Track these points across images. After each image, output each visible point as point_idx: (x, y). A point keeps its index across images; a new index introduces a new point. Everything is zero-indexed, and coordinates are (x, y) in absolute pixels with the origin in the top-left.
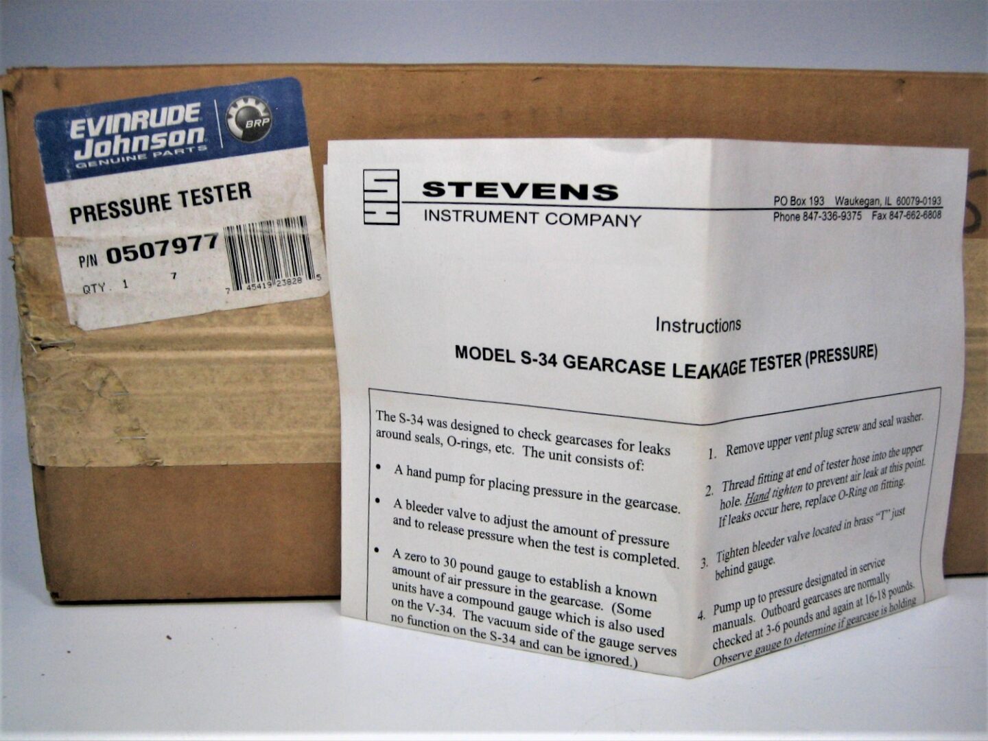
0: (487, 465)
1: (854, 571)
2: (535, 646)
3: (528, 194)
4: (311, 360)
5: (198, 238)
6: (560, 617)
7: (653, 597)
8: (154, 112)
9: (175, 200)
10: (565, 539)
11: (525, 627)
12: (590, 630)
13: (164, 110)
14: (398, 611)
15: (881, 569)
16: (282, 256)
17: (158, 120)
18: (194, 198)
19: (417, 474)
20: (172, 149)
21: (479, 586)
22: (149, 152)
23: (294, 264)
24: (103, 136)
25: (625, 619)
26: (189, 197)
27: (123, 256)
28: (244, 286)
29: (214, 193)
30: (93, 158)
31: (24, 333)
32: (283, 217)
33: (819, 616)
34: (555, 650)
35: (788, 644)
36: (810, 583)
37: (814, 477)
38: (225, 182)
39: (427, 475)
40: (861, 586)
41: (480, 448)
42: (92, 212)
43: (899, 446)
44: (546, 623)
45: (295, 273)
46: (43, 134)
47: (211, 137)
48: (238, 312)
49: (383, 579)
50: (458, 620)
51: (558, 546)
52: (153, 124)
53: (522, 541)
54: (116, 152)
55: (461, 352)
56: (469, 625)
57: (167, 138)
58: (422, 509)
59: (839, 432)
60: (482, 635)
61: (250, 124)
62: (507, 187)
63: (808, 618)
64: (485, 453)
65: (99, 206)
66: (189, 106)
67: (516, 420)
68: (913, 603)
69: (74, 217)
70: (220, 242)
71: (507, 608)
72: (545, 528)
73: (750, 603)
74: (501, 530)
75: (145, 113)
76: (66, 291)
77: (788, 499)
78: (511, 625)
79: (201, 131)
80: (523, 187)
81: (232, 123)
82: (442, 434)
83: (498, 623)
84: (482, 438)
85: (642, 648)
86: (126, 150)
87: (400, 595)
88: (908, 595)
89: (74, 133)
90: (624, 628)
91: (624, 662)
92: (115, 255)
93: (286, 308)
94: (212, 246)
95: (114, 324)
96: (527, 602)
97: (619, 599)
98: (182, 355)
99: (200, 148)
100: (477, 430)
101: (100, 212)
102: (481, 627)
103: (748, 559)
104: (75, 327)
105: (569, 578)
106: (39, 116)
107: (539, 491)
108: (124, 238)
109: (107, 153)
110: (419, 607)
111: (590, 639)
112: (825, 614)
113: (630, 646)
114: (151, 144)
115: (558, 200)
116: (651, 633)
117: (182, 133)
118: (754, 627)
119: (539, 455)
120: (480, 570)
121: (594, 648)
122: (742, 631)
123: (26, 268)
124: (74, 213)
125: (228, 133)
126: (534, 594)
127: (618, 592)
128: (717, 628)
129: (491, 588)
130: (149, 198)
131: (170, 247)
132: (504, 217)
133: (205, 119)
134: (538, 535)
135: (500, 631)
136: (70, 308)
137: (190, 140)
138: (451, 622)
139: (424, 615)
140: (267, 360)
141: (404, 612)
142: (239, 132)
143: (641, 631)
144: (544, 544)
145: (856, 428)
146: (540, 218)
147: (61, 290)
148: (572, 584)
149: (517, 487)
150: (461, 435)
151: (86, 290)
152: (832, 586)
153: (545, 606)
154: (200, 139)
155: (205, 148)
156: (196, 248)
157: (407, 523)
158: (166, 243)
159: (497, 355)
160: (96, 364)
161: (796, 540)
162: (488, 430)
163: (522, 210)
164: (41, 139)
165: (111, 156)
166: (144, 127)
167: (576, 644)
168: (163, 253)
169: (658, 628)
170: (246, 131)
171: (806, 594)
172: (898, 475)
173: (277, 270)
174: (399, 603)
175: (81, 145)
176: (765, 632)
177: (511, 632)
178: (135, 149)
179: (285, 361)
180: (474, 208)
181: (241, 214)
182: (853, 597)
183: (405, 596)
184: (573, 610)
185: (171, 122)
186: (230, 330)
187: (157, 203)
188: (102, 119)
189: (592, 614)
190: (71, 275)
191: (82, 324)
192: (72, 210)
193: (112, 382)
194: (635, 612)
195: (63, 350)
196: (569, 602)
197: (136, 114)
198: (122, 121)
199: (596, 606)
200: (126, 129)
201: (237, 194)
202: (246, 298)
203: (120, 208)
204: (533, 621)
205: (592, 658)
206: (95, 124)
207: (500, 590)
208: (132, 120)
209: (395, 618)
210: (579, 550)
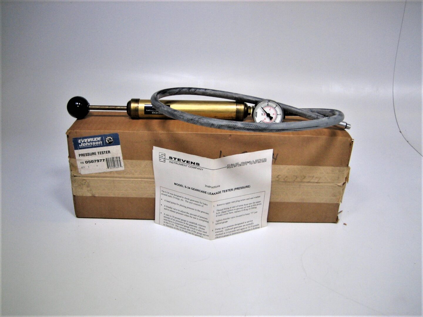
0: (179, 202)
1: (245, 222)
2: (187, 232)
3: (186, 162)
4: (121, 180)
5: (101, 160)
6: (191, 228)
7: (205, 227)
8: (93, 139)
9: (97, 153)
10: (192, 216)
11: (185, 229)
12: (195, 231)
13: (95, 138)
14: (165, 223)
15: (252, 222)
16: (116, 163)
17: (94, 140)
18: (100, 153)
19: (168, 202)
20: (96, 145)
21: (178, 221)
22: (92, 145)
23: (118, 165)
24: (84, 142)
25: (201, 230)
26: (99, 153)
27: (88, 162)
28: (109, 168)
29: (104, 152)
30: (83, 146)
31: (71, 174)
32: (116, 157)
33: (237, 230)
34: (190, 233)
35: (230, 235)
36: (236, 225)
37: (236, 208)
38: (105, 151)
39: (170, 202)
40: (247, 225)
41: (178, 199)
42: (83, 155)
43: (255, 202)
44: (188, 229)
45: (118, 166)
46: (74, 141)
47: (103, 143)
48: (108, 172)
49: (162, 218)
50: (174, 226)
51: (190, 217)
52: (93, 141)
53: (185, 215)
54: (87, 145)
55: (175, 184)
56: (176, 227)
57: (95, 143)
58: (169, 207)
59: (241, 200)
60: (178, 229)
61: (110, 141)
62: (182, 160)
63: (235, 231)
64: (179, 200)
65: (84, 154)
66: (99, 138)
67: (184, 196)
68: (259, 228)
69: (79, 156)
70: (105, 160)
71: (182, 225)
72: (188, 214)
73: (223, 228)
74: (181, 213)
75: (91, 139)
76: (78, 168)
77: (230, 212)
78: (183, 228)
79: (101, 142)
80: (185, 161)
81: (107, 141)
82: (172, 196)
83: (181, 228)
84: (179, 198)
85: (204, 235)
86: (88, 145)
87: (165, 221)
88: (258, 226)
89: (79, 142)
90: (201, 231)
91: (201, 236)
92: (87, 162)
93: (117, 172)
94: (104, 161)
95: (87, 173)
96: (185, 225)
97: (200, 226)
98: (99, 179)
99: (101, 145)
100: (178, 196)
101: (84, 155)
102: (178, 228)
103: (222, 221)
104: (80, 174)
105: (192, 222)
106: (73, 139)
107: (188, 208)
108: (88, 159)
109: (85, 145)
110: (168, 223)
111: (195, 232)
112: (239, 230)
113: (202, 234)
114: (92, 144)
115: (190, 164)
116: (205, 232)
117: (98, 142)
118: (224, 232)
119: (188, 202)
120: (178, 219)
121: (196, 234)
122: (221, 233)
123: (71, 163)
124: (80, 155)
125: (106, 142)
126: (187, 224)
127: (200, 225)
128: (216, 232)
129: (180, 222)
130: (92, 153)
131: (96, 161)
132: (182, 165)
133: (102, 140)
134: (187, 215)
135: (181, 229)
136: (79, 171)
137: (99, 143)
138: (174, 227)
139: (169, 225)
140: (113, 180)
141: (166, 224)
142: (108, 142)
143: (203, 232)
144: (188, 216)
145: (245, 200)
146: (188, 166)
147: (78, 167)
148: (193, 223)
149: (184, 206)
150: (175, 197)
151: (82, 168)
152: (240, 225)
153: (188, 226)
154: (101, 143)
155: (102, 145)
156: (101, 161)
157: (166, 209)
158: (95, 160)
159: (181, 185)
160: (84, 180)
161: (232, 218)
162: (180, 197)
163: (185, 164)
164: (74, 142)
165: (86, 146)
166: (91, 141)
167: (193, 233)
168: (95, 162)
169: (206, 232)
170: (109, 142)
171: (234, 227)
172: (255, 206)
173: (115, 165)
174: (165, 222)
175: (80, 144)
176: (226, 233)
177: (183, 229)
178: (90, 145)
179: (117, 180)
180: (177, 162)
181: (109, 156)
182: (245, 227)
183: (166, 221)
184: (193, 227)
185: (96, 140)
186: (107, 175)
187: (94, 154)
188: (84, 140)
189: (196, 228)
190: (79, 165)
191: (81, 173)
192: (79, 155)
193: (87, 183)
194: (202, 229)
195: (78, 177)
196: (192, 226)
197: (90, 139)
198: (87, 140)
199: (196, 227)
200: (88, 141)
201: (108, 153)
202: (109, 170)
203: (87, 154)
204: (187, 228)
205: (196, 235)
206: (83, 140)
207: (181, 222)
208: (89, 140)
209: (164, 225)
210: (194, 218)
